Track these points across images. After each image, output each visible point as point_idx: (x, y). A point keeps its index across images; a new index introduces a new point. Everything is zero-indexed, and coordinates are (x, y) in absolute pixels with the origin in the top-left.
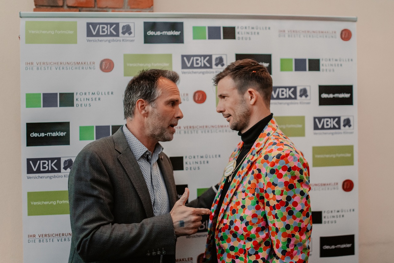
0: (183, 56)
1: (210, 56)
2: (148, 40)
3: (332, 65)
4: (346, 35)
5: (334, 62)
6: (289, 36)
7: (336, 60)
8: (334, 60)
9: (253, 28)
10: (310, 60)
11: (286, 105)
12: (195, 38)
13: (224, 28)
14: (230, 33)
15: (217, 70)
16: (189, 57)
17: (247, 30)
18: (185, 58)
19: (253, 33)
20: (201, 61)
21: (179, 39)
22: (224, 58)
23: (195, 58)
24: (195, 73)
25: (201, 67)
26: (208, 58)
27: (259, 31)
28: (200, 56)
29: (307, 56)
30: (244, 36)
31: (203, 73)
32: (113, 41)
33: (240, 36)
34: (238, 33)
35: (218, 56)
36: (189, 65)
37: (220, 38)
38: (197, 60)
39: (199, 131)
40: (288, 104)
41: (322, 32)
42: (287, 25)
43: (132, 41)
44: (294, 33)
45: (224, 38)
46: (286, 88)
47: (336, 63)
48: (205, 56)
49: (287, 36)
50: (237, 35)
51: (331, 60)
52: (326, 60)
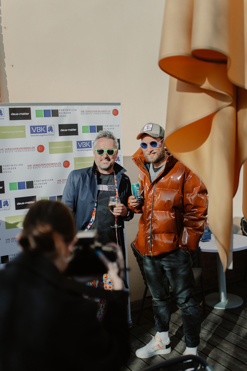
0: (31, 127)
1: (46, 126)
2: (12, 118)
3: (109, 129)
4: (116, 112)
5: (110, 127)
6: (86, 114)
7: (111, 126)
8: (110, 126)
9: (67, 110)
10: (97, 126)
11: (86, 151)
12: (37, 116)
13: (52, 110)
14: (55, 113)
15: (49, 134)
16: (34, 127)
17: (64, 112)
18: (32, 128)
19: (68, 113)
20: (41, 129)
21: (29, 117)
22: (53, 127)
23: (37, 127)
24: (38, 136)
25: (41, 133)
26: (44, 127)
27: (70, 111)
28: (40, 126)
29: (97, 124)
30: (63, 115)
31: (42, 136)
33: (61, 115)
34: (60, 113)
35: (49, 126)
36: (34, 132)
37: (51, 117)
38: (39, 128)
39: (41, 167)
40: (87, 150)
41: (103, 111)
42: (86, 108)
43: (3, 119)
44: (88, 112)
45: (52, 117)
46: (85, 141)
47: (111, 127)
48: (43, 126)
49: (85, 114)
50: (59, 115)
51: (108, 126)
52: (106, 126)
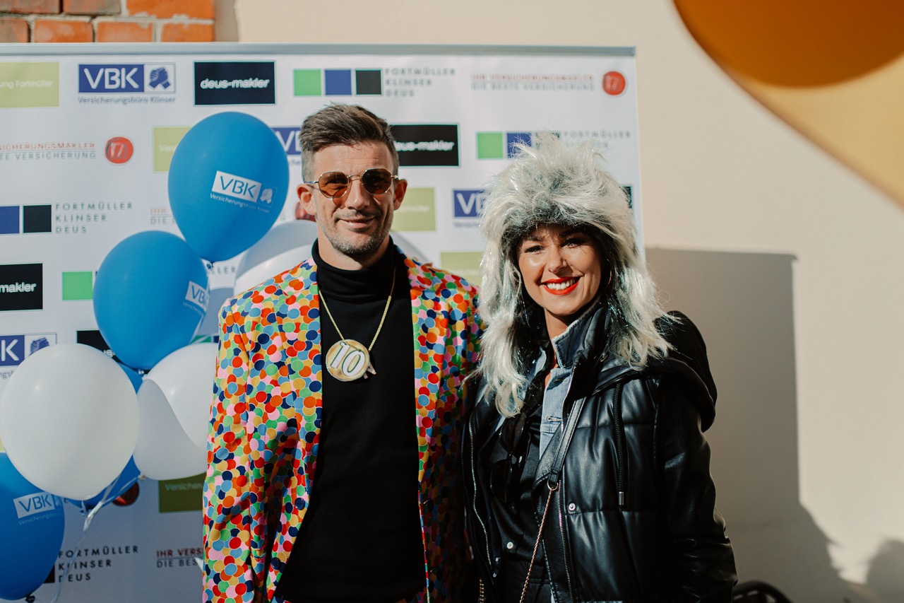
2: (203, 97)
6: (494, 87)
7: (595, 135)
8: (590, 134)
9: (418, 72)
12: (298, 92)
13: (359, 73)
14: (369, 83)
16: (285, 132)
17: (406, 77)
19: (418, 81)
21: (266, 96)
23: (298, 134)
27: (430, 77)
30: (400, 88)
32: (132, 100)
33: (392, 88)
34: (388, 82)
36: (285, 149)
37: (350, 93)
41: (563, 78)
42: (491, 63)
43: (170, 100)
44: (503, 82)
45: (357, 93)
49: (489, 86)
50: (384, 87)
51: (584, 134)
52: (573, 135)
